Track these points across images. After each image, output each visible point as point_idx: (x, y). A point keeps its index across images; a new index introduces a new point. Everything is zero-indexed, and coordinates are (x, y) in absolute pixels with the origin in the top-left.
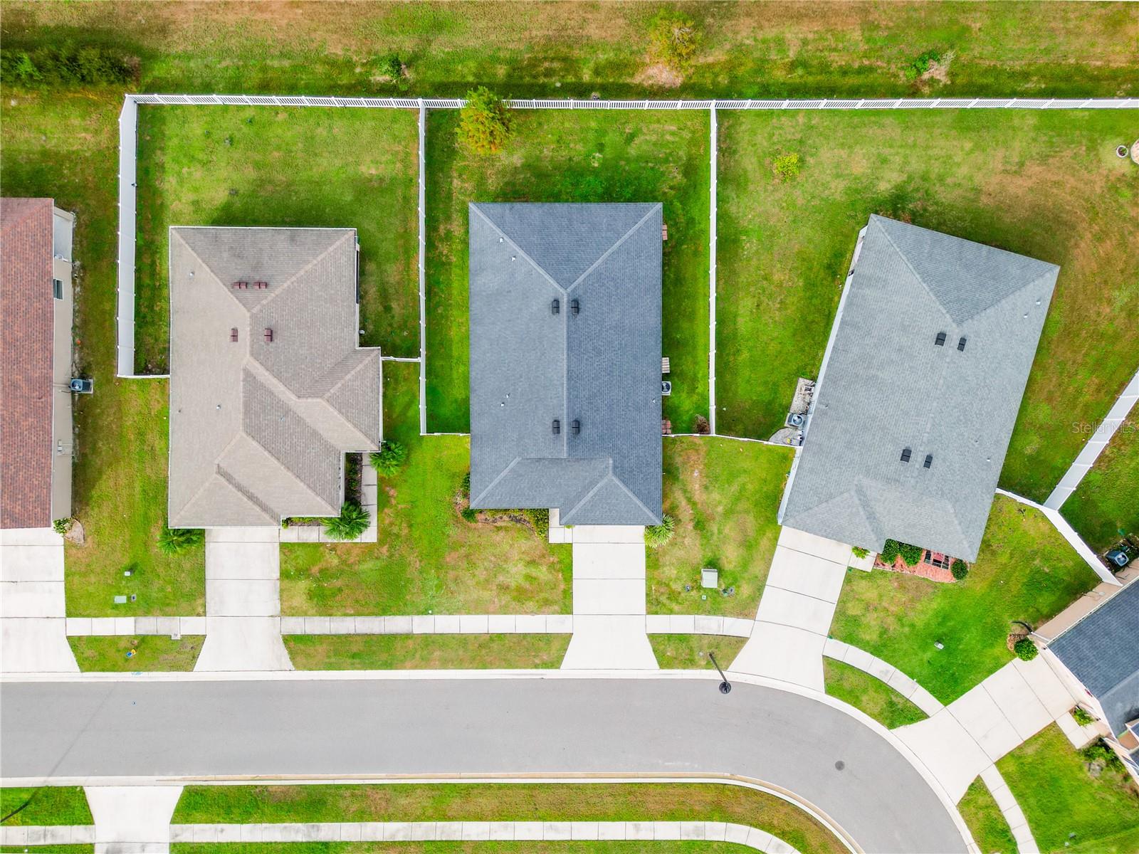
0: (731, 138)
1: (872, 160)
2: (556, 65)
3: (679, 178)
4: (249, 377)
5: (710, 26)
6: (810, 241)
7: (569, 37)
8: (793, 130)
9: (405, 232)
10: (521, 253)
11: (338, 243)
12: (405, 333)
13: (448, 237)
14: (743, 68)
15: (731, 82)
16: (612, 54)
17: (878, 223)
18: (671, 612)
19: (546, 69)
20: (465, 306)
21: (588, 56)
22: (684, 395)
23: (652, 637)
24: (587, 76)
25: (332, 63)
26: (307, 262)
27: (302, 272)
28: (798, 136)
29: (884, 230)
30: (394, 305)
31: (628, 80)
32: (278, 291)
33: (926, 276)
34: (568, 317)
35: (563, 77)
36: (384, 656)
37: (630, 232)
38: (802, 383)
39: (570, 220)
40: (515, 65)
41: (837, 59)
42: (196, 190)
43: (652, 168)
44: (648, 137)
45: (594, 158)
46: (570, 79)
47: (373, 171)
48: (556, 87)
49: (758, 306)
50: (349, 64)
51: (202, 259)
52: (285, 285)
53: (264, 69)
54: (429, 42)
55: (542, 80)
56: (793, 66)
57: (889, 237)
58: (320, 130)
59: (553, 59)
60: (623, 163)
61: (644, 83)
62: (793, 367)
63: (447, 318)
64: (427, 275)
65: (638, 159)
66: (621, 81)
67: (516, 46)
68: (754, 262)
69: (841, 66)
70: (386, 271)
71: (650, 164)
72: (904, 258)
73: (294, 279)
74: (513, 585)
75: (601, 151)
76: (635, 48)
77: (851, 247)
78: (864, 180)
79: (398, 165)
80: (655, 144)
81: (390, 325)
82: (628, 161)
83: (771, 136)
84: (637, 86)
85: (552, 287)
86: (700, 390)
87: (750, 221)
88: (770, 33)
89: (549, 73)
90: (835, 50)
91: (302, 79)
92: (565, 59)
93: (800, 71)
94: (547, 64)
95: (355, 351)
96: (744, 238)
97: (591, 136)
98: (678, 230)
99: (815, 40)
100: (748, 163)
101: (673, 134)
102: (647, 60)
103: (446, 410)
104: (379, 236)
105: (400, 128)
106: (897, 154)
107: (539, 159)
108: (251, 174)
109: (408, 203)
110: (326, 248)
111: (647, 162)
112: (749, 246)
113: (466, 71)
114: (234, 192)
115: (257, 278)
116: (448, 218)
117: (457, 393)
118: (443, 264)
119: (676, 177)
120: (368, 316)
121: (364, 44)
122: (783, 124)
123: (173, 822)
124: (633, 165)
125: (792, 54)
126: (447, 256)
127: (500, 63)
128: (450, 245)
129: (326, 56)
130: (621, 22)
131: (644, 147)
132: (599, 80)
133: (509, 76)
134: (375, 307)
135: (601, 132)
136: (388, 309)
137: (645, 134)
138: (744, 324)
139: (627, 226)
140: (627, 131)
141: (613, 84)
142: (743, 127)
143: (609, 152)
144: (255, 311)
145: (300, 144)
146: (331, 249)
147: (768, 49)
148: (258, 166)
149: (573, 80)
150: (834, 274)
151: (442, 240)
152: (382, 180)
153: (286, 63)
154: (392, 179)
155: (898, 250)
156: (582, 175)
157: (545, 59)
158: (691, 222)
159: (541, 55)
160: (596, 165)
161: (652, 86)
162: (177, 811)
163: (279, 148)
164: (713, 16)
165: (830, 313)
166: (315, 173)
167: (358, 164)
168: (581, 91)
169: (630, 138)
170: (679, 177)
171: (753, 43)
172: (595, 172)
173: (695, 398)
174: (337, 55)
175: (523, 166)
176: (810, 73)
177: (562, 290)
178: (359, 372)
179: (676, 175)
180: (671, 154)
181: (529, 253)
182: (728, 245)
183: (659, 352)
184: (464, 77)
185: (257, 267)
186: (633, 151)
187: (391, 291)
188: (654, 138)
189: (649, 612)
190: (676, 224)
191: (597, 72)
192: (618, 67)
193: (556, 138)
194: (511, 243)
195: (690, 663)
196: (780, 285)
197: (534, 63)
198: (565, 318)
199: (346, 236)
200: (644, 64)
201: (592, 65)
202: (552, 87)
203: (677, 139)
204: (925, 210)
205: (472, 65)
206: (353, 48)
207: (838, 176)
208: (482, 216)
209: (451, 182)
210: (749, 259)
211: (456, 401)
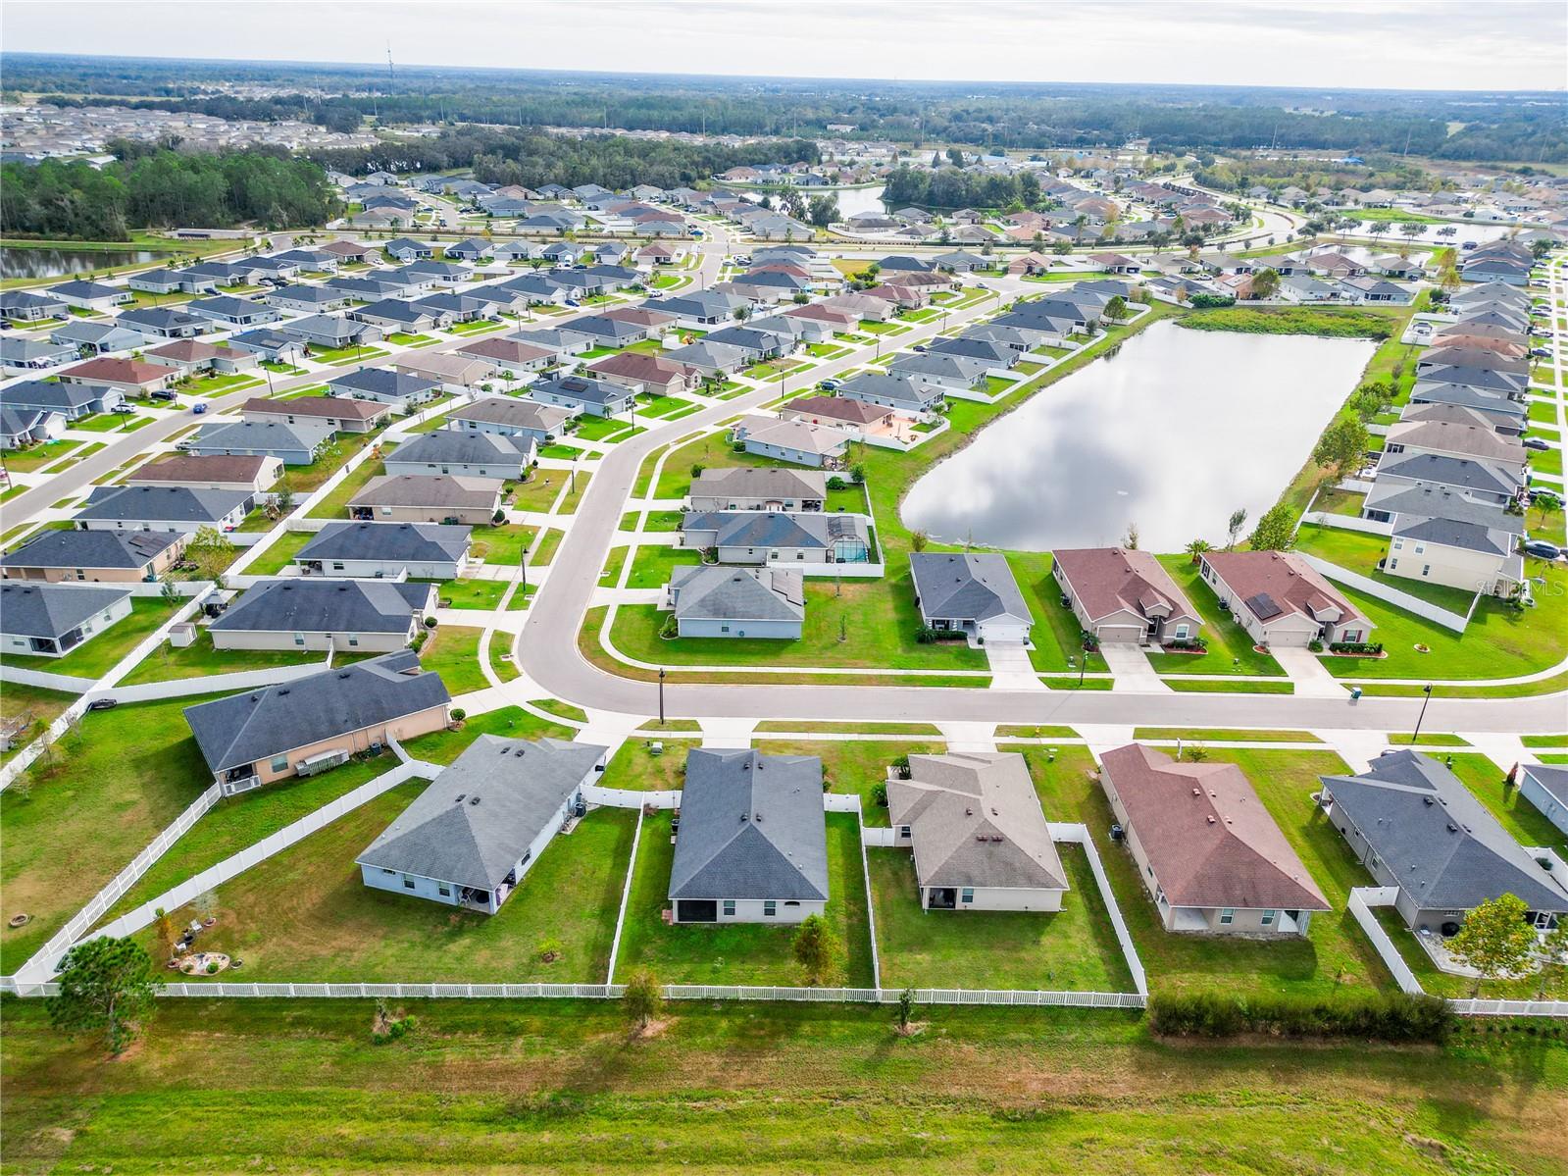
3: (647, 950)
4: (978, 792)
5: (597, 1066)
6: (540, 910)
7: (740, 1056)
13: (849, 916)
16: (698, 1041)
18: (686, 738)
19: (762, 1029)
21: (721, 1039)
22: (662, 828)
23: (700, 731)
24: (724, 1022)
25: (969, 1037)
26: (951, 858)
30: (890, 875)
31: (685, 1019)
32: (968, 835)
36: (874, 727)
38: (568, 833)
40: (791, 1032)
42: (1070, 946)
44: (671, 977)
45: (721, 963)
47: (918, 957)
49: (593, 873)
50: (952, 1036)
53: (1033, 1032)
54: (877, 1053)
55: (767, 1021)
59: (756, 1037)
60: (696, 959)
61: (668, 1016)
62: (575, 840)
64: (865, 892)
65: (682, 962)
66: (691, 1018)
67: (793, 1049)
68: (591, 898)
69: (475, 1032)
70: (899, 894)
71: (671, 958)
74: (792, 751)
75: (715, 968)
76: (675, 1046)
79: (897, 961)
81: (891, 865)
82: (691, 961)
84: (676, 1014)
85: (762, 828)
86: (649, 831)
87: (589, 922)
88: (537, 1058)
90: (476, 1047)
98: (652, 918)
100: (582, 960)
102: (663, 1035)
103: (843, 827)
104: (906, 915)
106: (445, 964)
107: (771, 963)
108: (1023, 954)
109: (887, 936)
110: (940, 868)
111: (673, 960)
112: (592, 907)
113: (840, 1029)
114: (1036, 942)
115: (987, 845)
116: (850, 927)
117: (835, 831)
118: (851, 899)
121: (940, 1052)
123: (991, 677)
124: (687, 957)
125: (520, 1041)
127: (807, 1036)
129: (976, 1042)
130: (687, 1069)
131: (674, 971)
132: (712, 1019)
134: (906, 874)
136: (895, 873)
138: (608, 863)
141: (700, 1016)
143: (708, 967)
144: (983, 819)
148: (1021, 961)
149: (737, 1020)
151: (855, 914)
152: (911, 951)
153: (1013, 1036)
154: (902, 951)
156: (733, 950)
157: (761, 1037)
158: (640, 921)
159: (767, 1040)
160: (720, 958)
162: (991, 680)
164: (592, 1073)
166: (969, 955)
167: (933, 961)
168: (730, 1006)
171: (557, 1050)
173: (653, 826)
174: (967, 1044)
177: (755, 825)
179: (649, 952)
181: (778, 854)
183: (677, 849)
185: (990, 855)
187: (893, 883)
189: (701, 739)
191: (714, 1026)
192: (688, 1032)
196: (572, 883)
197: (774, 1035)
198: (752, 813)
200: (667, 1032)
201: (719, 1032)
202: (757, 1014)
204: (435, 926)
205: (834, 1035)
206: (951, 1049)
207: (504, 950)
210: (595, 900)
211: (835, 828)
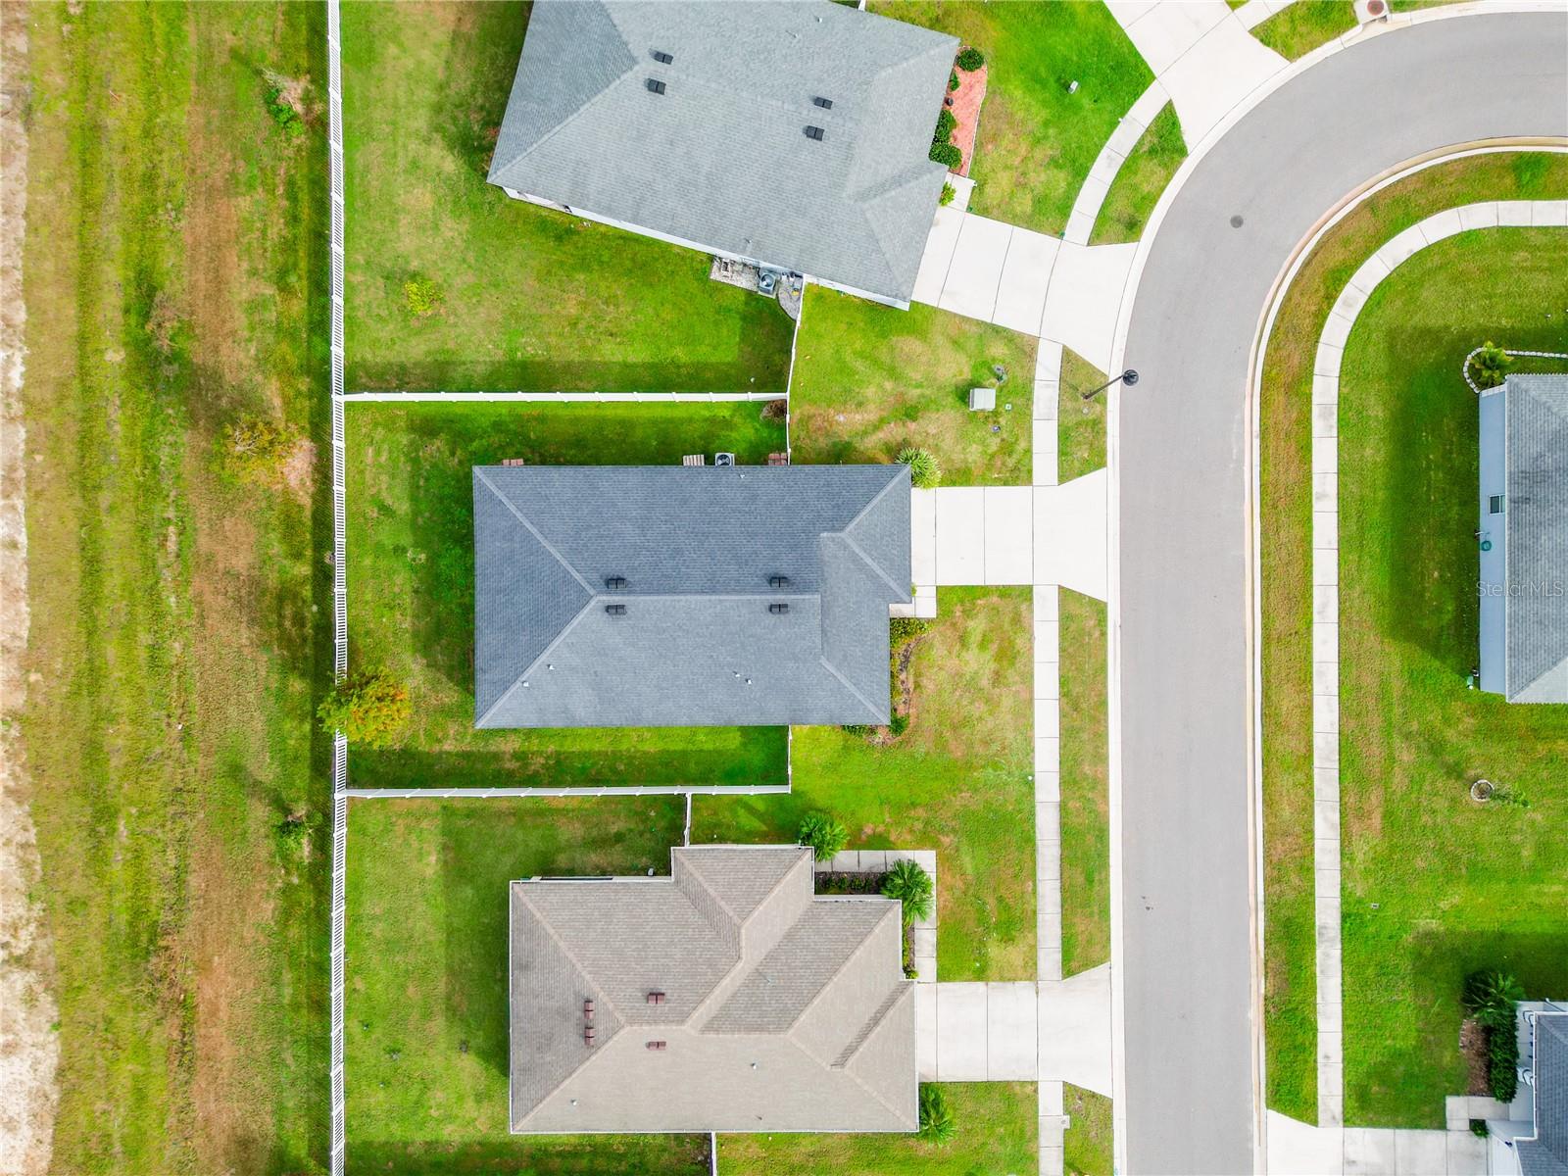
0: (383, 374)
1: (414, 182)
2: (288, 611)
3: (439, 444)
4: (712, 1026)
5: (232, 401)
6: (523, 265)
7: (250, 593)
8: (373, 289)
9: (514, 815)
10: (543, 658)
11: (530, 906)
12: (653, 814)
13: (521, 756)
14: (288, 357)
15: (308, 373)
16: (272, 535)
17: (499, 173)
18: (1029, 451)
19: (294, 624)
20: (617, 733)
21: (276, 567)
22: (734, 435)
23: (1063, 478)
24: (304, 569)
25: (286, 915)
26: (556, 947)
27: (571, 955)
28: (380, 281)
29: (509, 165)
30: (614, 829)
31: (308, 513)
32: (596, 988)
33: (571, 107)
34: (630, 593)
35: (304, 602)
36: (1090, 839)
37: (513, 508)
38: (716, 275)
39: (499, 592)
40: (290, 666)
41: (276, 230)
42: (461, 1098)
43: (427, 480)
44: (384, 486)
45: (414, 560)
46: (307, 592)
47: (433, 859)
48: (319, 612)
49: (611, 335)
50: (287, 891)
51: (553, 1089)
52: (588, 977)
53: (296, 1007)
54: (256, 783)
55: (309, 631)
56: (285, 289)
57: (519, 158)
58: (377, 933)
59: (281, 616)
60: (420, 521)
61: (310, 491)
62: (694, 286)
63: (631, 758)
64: (574, 784)
65: (414, 499)
66: (309, 523)
67: (263, 667)
68: (553, 340)
69: (286, 224)
70: (567, 841)
71: (421, 483)
72: (546, 137)
73: (579, 966)
74: (993, 666)
75: (404, 550)
76: (264, 504)
77: (532, 209)
78: (441, 192)
79: (424, 824)
80: (393, 477)
81: (641, 834)
82: (416, 513)
83: (380, 318)
84: (315, 501)
85: (590, 616)
86: (727, 413)
87: (497, 347)
88: (241, 321)
89: (299, 621)
90: (264, 233)
91: (308, 956)
92: (281, 599)
93: (292, 279)
94: (287, 624)
95: (677, 882)
96: (519, 354)
97: (383, 564)
98: (511, 444)
99: (251, 260)
100: (416, 350)
101: (378, 452)
102: (280, 486)
103: (757, 757)
104: (520, 850)
105: (374, 822)
106: (405, 146)
107: (415, 634)
108: (439, 1024)
109: (474, 812)
110: (538, 922)
111: (418, 487)
112: (530, 348)
113: (296, 733)
114: (464, 1046)
115: (579, 1014)
116: (496, 757)
117: (734, 741)
118: (558, 762)
119: (438, 448)
120: (628, 864)
121: (260, 871)
122: (364, 303)
123: (1315, 1123)
124: (423, 507)
125: (269, 291)
126: (547, 758)
127: (286, 687)
128: (533, 754)
129: (276, 923)
130: (228, 523)
131: (397, 491)
132: (309, 553)
133: (303, 675)
134: (617, 855)
135: (379, 550)
136: (619, 838)
137: (380, 490)
138: (638, 354)
139: (505, 513)
140: (375, 515)
141: (313, 535)
142: (369, 357)
143: (406, 539)
144: (622, 1019)
145: (397, 959)
146: (538, 915)
147: (262, 322)
148: (428, 1015)
149: (308, 587)
150: (569, 232)
151: (526, 765)
152: (445, 848)
153: (287, 976)
154: (444, 835)
155: (535, 146)
156: (438, 576)
157: (280, 625)
158: (498, 426)
159: (275, 632)
160: (423, 556)
161: (314, 481)
162: (1300, 1117)
163: (403, 987)
164: (218, 397)
165: (621, 237)
166: (437, 937)
167: (423, 880)
168: (323, 577)
169: (385, 510)
170: (437, 443)
171: (254, 343)
172: (433, 559)
173: (737, 420)
174: (275, 909)
175: (425, 656)
176: (295, 266)
177: (593, 603)
178: (704, 877)
179: (434, 448)
180: (405, 455)
181: (544, 647)
182: (530, 376)
183: (673, 470)
184: (304, 737)
185: (563, 1014)
186: (404, 508)
187: (595, 832)
188: (384, 478)
189: (1029, 481)
190: (501, 446)
191: (297, 556)
192: (290, 526)
193: (386, 611)
194: (530, 671)
195: (1098, 426)
196: (584, 305)
197: (286, 641)
198: (632, 598)
199: (521, 895)
200: (286, 491)
201: (288, 563)
202: (318, 616)
203: (386, 446)
204: (482, 108)
205: (288, 725)
206: (265, 886)
207: (436, 227)
208: (494, 710)
209: (448, 753)
210: (548, 348)
211: (744, 745)
